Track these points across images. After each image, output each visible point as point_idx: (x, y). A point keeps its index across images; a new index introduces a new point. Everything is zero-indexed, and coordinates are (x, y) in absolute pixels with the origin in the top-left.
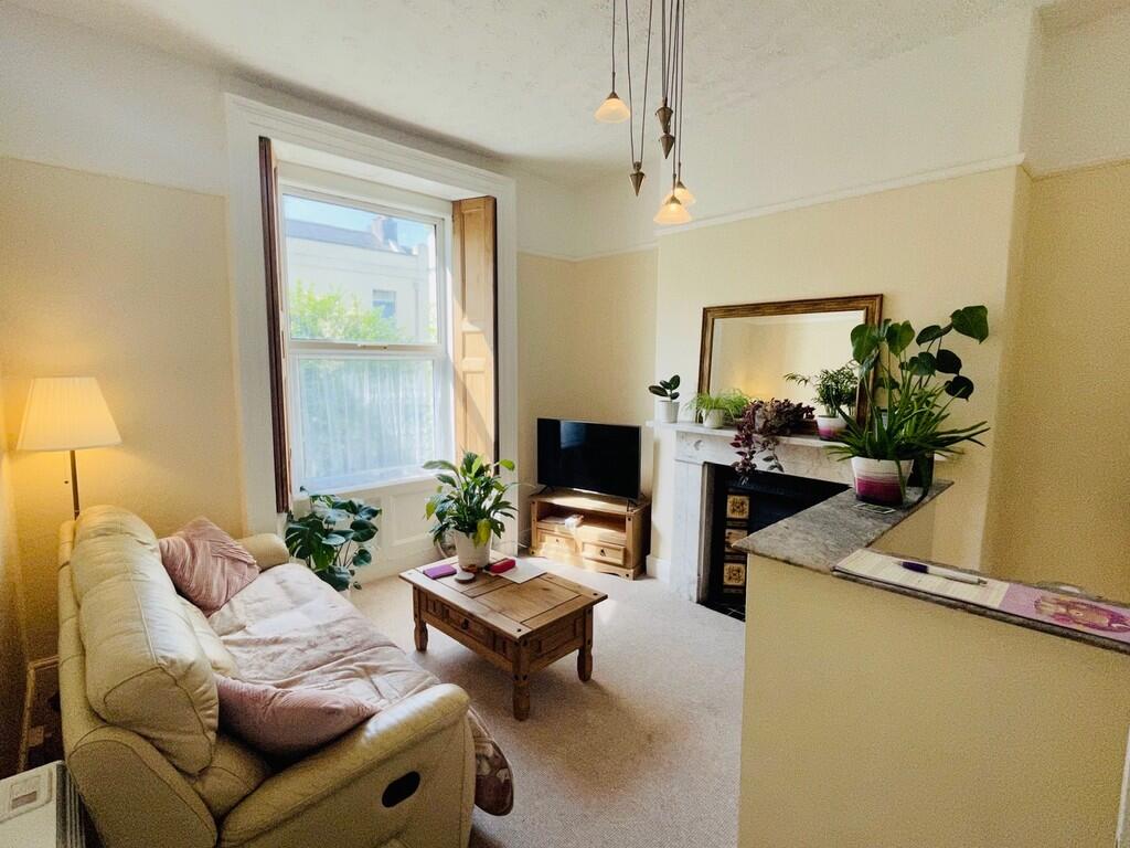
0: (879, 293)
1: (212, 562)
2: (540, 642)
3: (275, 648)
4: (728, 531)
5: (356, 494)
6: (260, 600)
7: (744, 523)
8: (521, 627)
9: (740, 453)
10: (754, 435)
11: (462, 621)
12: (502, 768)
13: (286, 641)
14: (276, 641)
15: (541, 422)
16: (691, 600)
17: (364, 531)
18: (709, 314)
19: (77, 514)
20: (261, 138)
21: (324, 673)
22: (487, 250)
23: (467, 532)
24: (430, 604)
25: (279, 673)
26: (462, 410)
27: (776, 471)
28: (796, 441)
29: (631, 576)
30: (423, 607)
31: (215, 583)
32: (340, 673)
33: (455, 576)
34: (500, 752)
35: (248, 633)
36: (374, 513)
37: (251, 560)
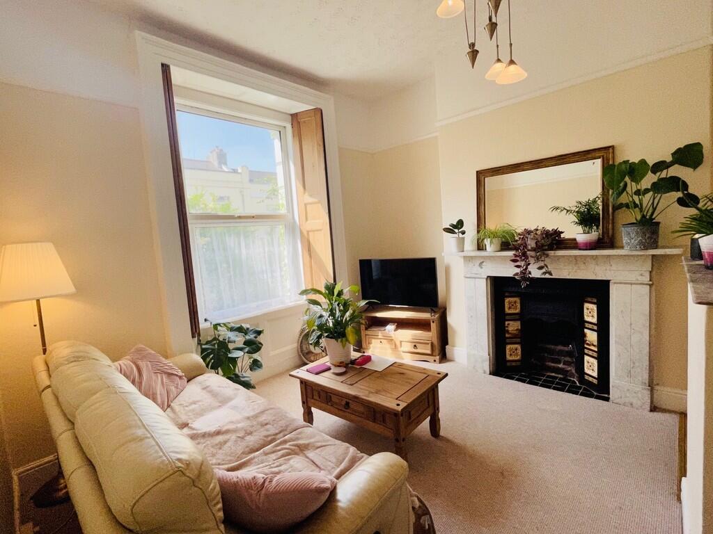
0: (610, 145)
1: (154, 377)
2: (410, 412)
3: (220, 438)
4: (507, 323)
5: (245, 321)
6: (194, 403)
7: (517, 317)
8: (399, 402)
9: (518, 267)
10: (528, 252)
11: (344, 403)
12: (424, 515)
13: (227, 432)
14: (218, 433)
15: (361, 261)
16: (485, 373)
17: (254, 346)
18: (481, 175)
19: (45, 351)
20: (163, 65)
21: (266, 454)
22: (318, 144)
23: (336, 338)
24: (316, 394)
25: (229, 458)
26: (308, 257)
27: (547, 276)
28: (560, 253)
29: (438, 360)
30: (310, 396)
31: (158, 393)
32: (280, 453)
33: (331, 371)
34: (424, 505)
35: (193, 429)
36: (259, 333)
37: (180, 374)
